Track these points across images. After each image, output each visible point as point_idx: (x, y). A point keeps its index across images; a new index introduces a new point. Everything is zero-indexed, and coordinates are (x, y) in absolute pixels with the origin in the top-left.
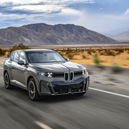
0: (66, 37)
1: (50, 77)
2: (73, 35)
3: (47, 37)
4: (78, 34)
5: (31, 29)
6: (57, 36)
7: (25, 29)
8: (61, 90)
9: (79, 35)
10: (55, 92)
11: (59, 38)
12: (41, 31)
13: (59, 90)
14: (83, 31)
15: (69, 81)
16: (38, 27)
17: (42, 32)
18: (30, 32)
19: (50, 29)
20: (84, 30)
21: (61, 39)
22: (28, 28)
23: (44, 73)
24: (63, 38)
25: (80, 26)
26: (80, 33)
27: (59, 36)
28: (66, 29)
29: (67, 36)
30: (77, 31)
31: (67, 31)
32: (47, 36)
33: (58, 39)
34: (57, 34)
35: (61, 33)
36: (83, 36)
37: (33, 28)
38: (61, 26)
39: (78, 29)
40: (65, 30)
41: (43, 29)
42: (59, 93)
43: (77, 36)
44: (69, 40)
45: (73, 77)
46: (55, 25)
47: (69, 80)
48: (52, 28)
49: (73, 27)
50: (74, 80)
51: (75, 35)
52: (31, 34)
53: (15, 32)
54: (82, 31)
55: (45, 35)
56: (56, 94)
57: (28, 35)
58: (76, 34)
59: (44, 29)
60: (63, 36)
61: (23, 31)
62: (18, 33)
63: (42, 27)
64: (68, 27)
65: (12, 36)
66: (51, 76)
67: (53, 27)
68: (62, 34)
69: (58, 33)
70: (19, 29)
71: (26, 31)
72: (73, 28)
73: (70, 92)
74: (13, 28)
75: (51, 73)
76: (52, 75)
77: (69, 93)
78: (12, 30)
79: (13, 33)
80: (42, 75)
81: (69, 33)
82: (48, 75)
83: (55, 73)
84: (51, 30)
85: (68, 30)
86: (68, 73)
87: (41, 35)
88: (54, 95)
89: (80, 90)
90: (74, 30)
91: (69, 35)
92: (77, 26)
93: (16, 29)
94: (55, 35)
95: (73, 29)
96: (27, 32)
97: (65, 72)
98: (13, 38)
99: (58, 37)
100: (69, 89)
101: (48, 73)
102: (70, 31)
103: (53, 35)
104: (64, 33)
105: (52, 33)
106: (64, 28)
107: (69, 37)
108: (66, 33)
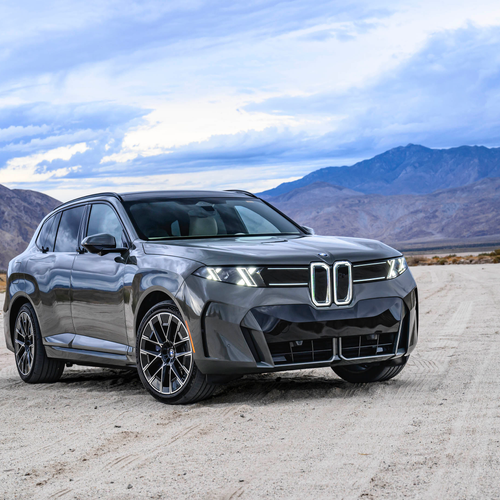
1: (246, 286)
2: (8, 236)
4: (27, 228)
10: (274, 353)
13: (292, 345)
23: (219, 270)
25: (30, 193)
30: (23, 214)
39: (26, 205)
43: (26, 239)
45: (348, 285)
47: (333, 302)
50: (354, 303)
51: (15, 233)
56: (276, 363)
58: (20, 230)
66: (249, 284)
75: (252, 270)
76: (254, 276)
77: (334, 358)
80: (209, 278)
82: (240, 278)
83: (270, 268)
86: (326, 267)
88: (271, 367)
89: (379, 350)
95: (3, 208)
97: (313, 265)
100: (334, 340)
101: (239, 270)
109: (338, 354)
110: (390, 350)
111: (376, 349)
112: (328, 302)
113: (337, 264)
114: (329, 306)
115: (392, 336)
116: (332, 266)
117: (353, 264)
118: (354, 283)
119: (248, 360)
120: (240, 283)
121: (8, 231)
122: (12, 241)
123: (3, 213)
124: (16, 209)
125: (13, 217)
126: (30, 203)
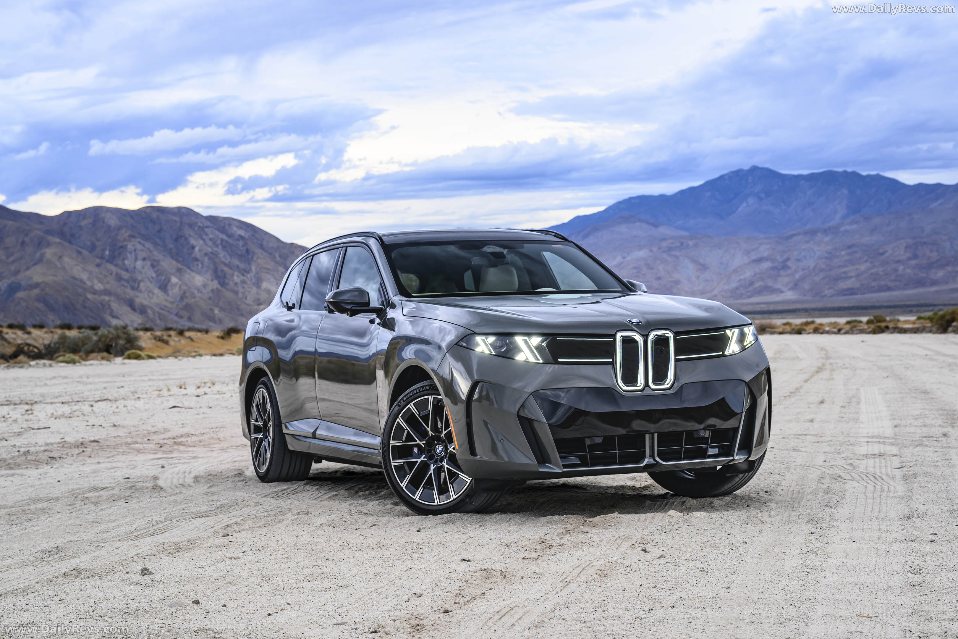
0: (157, 291)
1: (527, 362)
2: (198, 280)
3: (36, 291)
4: (226, 269)
6: (99, 286)
9: (237, 278)
11: (118, 297)
14: (258, 251)
19: (42, 243)
20: (262, 247)
21: (131, 304)
23: (491, 339)
24: (141, 299)
25: (230, 221)
26: (242, 266)
27: (113, 285)
28: (146, 238)
29: (164, 287)
30: (219, 250)
31: (157, 255)
32: (37, 285)
33: (114, 305)
34: (96, 270)
35: (120, 262)
36: (264, 285)
38: (113, 221)
39: (224, 237)
40: (139, 247)
43: (223, 285)
44: (182, 313)
46: (68, 214)
47: (647, 385)
49: (191, 226)
50: (677, 387)
51: (209, 276)
54: (247, 251)
55: (12, 279)
56: (565, 466)
58: (215, 271)
60: (135, 284)
64: (157, 227)
66: (532, 360)
67: (56, 227)
68: (125, 275)
69: (98, 265)
72: (187, 231)
75: (536, 341)
76: (540, 347)
77: (646, 461)
80: (479, 350)
81: (168, 263)
82: (520, 351)
83: (560, 337)
84: (50, 244)
85: (156, 244)
86: (639, 338)
90: (198, 243)
91: (174, 280)
92: (214, 220)
94: (84, 276)
95: (193, 241)
97: (619, 335)
99: (107, 292)
100: (647, 437)
101: (519, 340)
102: (170, 252)
103: (74, 278)
104: (139, 264)
105: (64, 269)
106: (129, 233)
107: (174, 292)
108: (153, 266)
109: (652, 456)
111: (706, 450)
112: (640, 384)
114: (642, 390)
115: (731, 433)
116: (647, 336)
117: (676, 334)
118: (676, 360)
119: (529, 462)
120: (520, 358)
121: (199, 273)
122: (205, 286)
123: (193, 247)
124: (210, 243)
125: (206, 254)
126: (230, 236)
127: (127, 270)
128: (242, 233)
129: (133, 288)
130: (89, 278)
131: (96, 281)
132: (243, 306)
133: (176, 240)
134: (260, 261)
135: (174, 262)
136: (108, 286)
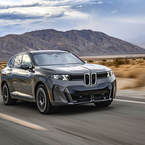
0: (83, 46)
2: (91, 44)
3: (58, 47)
4: (97, 42)
5: (36, 37)
6: (71, 45)
7: (29, 36)
8: (81, 97)
9: (99, 43)
10: (73, 100)
11: (74, 47)
12: (49, 39)
13: (79, 97)
14: (104, 38)
15: (91, 86)
16: (45, 34)
17: (51, 41)
18: (35, 41)
19: (61, 37)
20: (105, 37)
21: (77, 49)
22: (33, 35)
23: (57, 76)
24: (79, 48)
25: (99, 32)
26: (100, 41)
27: (74, 45)
28: (82, 36)
29: (84, 46)
30: (96, 38)
31: (83, 39)
32: (59, 45)
33: (73, 49)
34: (71, 42)
35: (76, 41)
36: (105, 45)
37: (38, 35)
38: (76, 33)
39: (97, 35)
40: (80, 38)
41: (51, 37)
42: (78, 102)
43: (96, 45)
44: (87, 51)
45: (95, 79)
46: (67, 31)
47: (91, 84)
48: (63, 35)
49: (91, 33)
50: (97, 85)
52: (37, 43)
53: (17, 41)
54: (102, 38)
55: (55, 44)
56: (74, 103)
57: (34, 45)
58: (95, 42)
59: (53, 37)
61: (27, 39)
62: (21, 42)
63: (51, 33)
64: (84, 34)
65: (13, 46)
66: (66, 80)
67: (65, 34)
68: (77, 43)
69: (71, 41)
70: (21, 37)
71: (30, 40)
72: (90, 34)
73: (92, 99)
74: (14, 36)
75: (67, 76)
77: (91, 101)
78: (12, 39)
79: (14, 43)
80: (55, 78)
81: (86, 41)
82: (64, 78)
83: (72, 75)
84: (63, 37)
85: (84, 37)
86: (89, 74)
87: (49, 44)
88: (72, 104)
89: (105, 98)
91: (86, 44)
92: (95, 32)
93: (18, 37)
94: (68, 43)
95: (91, 37)
96: (32, 40)
97: (85, 74)
98: (14, 48)
99: (72, 47)
100: (91, 96)
101: (63, 76)
102: (86, 39)
103: (66, 44)
104: (80, 41)
105: (65, 42)
106: (79, 35)
107: (86, 46)
108: (82, 41)
110: (108, 98)
113: (92, 73)
114: (90, 86)
115: (109, 94)
116: (91, 74)
118: (97, 79)
119: (66, 102)
121: (92, 43)
122: (92, 45)
123: (91, 38)
124: (94, 37)
125: (93, 39)
126: (99, 35)
127: (77, 42)
128: (101, 35)
129: (78, 46)
130: (69, 44)
131: (70, 44)
132: (99, 49)
133: (88, 36)
134: (104, 40)
135: (87, 41)
136: (73, 46)
